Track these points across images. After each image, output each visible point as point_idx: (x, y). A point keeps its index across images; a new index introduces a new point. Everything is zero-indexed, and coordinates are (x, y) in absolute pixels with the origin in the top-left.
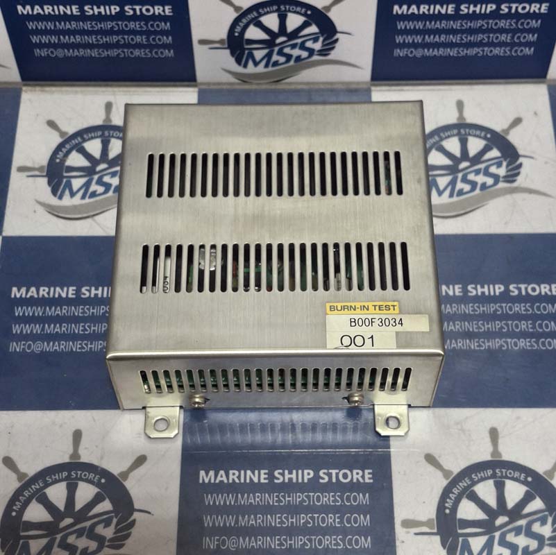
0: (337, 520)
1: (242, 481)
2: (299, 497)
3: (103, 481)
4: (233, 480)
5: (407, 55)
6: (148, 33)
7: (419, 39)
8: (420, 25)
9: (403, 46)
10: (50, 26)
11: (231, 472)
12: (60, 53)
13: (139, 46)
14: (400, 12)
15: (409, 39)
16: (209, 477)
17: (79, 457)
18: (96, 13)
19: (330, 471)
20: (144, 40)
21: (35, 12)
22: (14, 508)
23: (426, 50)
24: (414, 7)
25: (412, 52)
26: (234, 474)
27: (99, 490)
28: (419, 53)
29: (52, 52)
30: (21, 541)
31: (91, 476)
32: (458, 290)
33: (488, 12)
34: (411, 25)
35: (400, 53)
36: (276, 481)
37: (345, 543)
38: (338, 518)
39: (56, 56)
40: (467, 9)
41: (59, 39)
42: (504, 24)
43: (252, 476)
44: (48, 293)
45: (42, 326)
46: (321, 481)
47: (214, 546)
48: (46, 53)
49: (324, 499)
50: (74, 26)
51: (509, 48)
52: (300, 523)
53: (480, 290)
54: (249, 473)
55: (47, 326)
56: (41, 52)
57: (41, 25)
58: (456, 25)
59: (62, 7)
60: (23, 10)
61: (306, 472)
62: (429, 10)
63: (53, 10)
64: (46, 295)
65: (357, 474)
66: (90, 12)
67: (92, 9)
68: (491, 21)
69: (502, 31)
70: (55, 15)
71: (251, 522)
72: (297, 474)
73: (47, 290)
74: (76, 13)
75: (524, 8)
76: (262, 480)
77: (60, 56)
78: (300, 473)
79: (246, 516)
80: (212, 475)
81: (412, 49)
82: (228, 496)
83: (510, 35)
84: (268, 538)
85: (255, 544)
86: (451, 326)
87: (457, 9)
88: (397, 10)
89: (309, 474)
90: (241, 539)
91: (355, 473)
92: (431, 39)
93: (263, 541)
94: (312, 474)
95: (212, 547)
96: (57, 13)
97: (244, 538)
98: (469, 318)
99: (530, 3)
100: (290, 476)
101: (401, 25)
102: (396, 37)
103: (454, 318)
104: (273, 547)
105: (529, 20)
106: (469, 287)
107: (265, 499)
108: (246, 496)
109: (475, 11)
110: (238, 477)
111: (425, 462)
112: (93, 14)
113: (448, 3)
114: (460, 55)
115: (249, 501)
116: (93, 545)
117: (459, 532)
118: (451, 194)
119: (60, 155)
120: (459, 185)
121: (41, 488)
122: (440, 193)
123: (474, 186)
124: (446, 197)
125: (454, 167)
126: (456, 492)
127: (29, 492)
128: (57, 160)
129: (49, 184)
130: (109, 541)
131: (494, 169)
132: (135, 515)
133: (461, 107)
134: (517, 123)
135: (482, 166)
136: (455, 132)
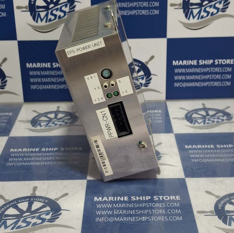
0: (164, 212)
1: (115, 200)
2: (144, 204)
3: (46, 201)
4: (111, 200)
5: (179, 86)
7: (183, 78)
9: (178, 81)
11: (110, 198)
12: (41, 87)
15: (180, 78)
16: (99, 199)
17: (36, 194)
19: (159, 197)
21: (33, 67)
22: (1, 210)
23: (187, 83)
24: (181, 61)
25: (181, 85)
26: (111, 198)
27: (44, 204)
28: (185, 85)
29: (38, 87)
30: (3, 221)
31: (41, 200)
32: (212, 146)
33: (210, 64)
34: (180, 71)
35: (177, 85)
36: (132, 200)
37: (168, 219)
38: (164, 211)
39: (39, 89)
40: (201, 62)
41: (41, 80)
42: (217, 70)
43: (120, 198)
44: (27, 150)
45: (22, 158)
46: (154, 199)
47: (101, 221)
48: (35, 87)
49: (157, 205)
50: (48, 73)
51: (220, 82)
52: (145, 213)
53: (222, 146)
54: (119, 198)
55: (25, 158)
56: (33, 87)
57: (35, 73)
58: (198, 70)
59: (44, 64)
60: (28, 65)
61: (147, 197)
62: (187, 63)
63: (41, 65)
64: (26, 151)
65: (173, 197)
66: (55, 66)
67: (56, 64)
68: (212, 68)
69: (216, 73)
70: (41, 68)
71: (120, 213)
72: (143, 198)
73: (26, 149)
74: (49, 66)
75: (224, 62)
76: (125, 200)
77: (41, 89)
78: (144, 197)
79: (118, 211)
80: (100, 198)
81: (181, 83)
82: (108, 205)
83: (220, 75)
84: (129, 218)
85: (122, 220)
86: (211, 156)
87: (198, 63)
88: (175, 63)
89: (148, 198)
90: (115, 218)
91: (171, 197)
92: (188, 78)
93: (127, 218)
94: (150, 198)
95: (100, 221)
96: (42, 67)
97: (117, 218)
98: (219, 154)
99: (226, 59)
100: (139, 198)
101: (176, 71)
102: (175, 77)
103: (212, 153)
104: (132, 220)
105: (227, 68)
106: (217, 146)
107: (127, 206)
108: (117, 205)
109: (205, 64)
110: (113, 199)
111: (205, 193)
112: (56, 67)
113: (194, 60)
114: (201, 86)
115: (119, 206)
116: (39, 221)
117: (227, 214)
118: (204, 123)
119: (37, 118)
120: (207, 121)
121: (15, 204)
122: (199, 123)
123: (213, 122)
124: (202, 124)
125: (204, 117)
126: (223, 202)
127: (9, 205)
128: (36, 119)
129: (31, 124)
130: (47, 220)
131: (221, 118)
132: (61, 211)
133: (203, 104)
134: (228, 107)
135: (216, 117)
136: (203, 110)
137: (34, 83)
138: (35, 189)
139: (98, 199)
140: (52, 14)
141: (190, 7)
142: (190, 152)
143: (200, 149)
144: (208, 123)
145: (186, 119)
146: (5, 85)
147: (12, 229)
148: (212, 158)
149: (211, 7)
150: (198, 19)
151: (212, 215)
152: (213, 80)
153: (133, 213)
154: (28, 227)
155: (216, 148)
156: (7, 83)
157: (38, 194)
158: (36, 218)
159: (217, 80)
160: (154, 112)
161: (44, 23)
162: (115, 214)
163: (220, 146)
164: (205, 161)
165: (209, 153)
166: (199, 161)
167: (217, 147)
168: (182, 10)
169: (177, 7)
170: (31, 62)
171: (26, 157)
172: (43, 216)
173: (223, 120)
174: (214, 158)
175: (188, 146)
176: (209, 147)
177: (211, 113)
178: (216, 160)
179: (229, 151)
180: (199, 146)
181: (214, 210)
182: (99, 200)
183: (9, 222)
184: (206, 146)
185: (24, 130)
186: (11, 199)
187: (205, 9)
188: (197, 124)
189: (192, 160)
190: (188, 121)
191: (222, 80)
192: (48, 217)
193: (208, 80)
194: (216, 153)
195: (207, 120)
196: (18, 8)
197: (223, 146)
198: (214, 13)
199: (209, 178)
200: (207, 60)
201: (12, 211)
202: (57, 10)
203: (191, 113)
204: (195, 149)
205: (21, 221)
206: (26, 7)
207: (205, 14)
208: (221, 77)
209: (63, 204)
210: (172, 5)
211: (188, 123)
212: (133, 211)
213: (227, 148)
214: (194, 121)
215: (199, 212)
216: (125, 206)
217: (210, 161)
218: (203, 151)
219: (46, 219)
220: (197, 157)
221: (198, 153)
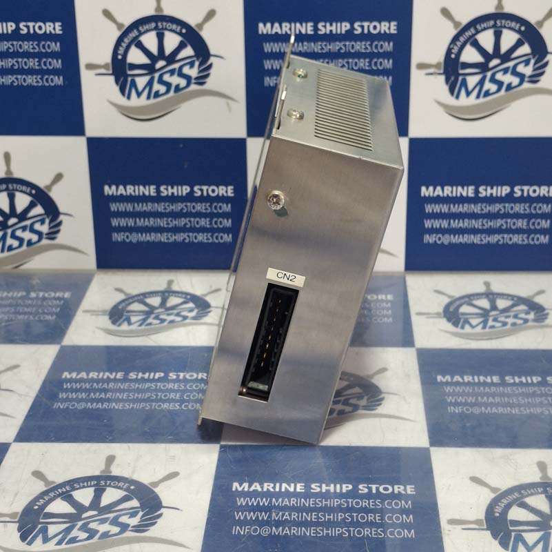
1: (277, 490)
2: (337, 502)
3: (132, 487)
4: (268, 489)
5: (435, 241)
6: (211, 216)
7: (445, 224)
8: (445, 208)
9: (432, 231)
10: (129, 207)
11: (266, 485)
12: (135, 238)
13: (203, 230)
14: (427, 195)
15: (437, 224)
16: (242, 487)
17: (111, 472)
18: (170, 194)
19: (370, 486)
20: (208, 223)
21: (119, 193)
22: (38, 503)
23: (452, 236)
24: (439, 188)
25: (440, 239)
26: (268, 486)
27: (127, 493)
28: (447, 239)
29: (127, 237)
30: (40, 526)
31: (121, 484)
32: (496, 379)
33: (503, 195)
34: (437, 208)
35: (429, 239)
36: (312, 491)
37: (385, 534)
38: (378, 516)
39: (131, 241)
40: (485, 191)
41: (135, 223)
42: (519, 208)
43: (288, 487)
44: (98, 376)
45: (87, 394)
46: (360, 492)
47: (244, 532)
48: (122, 237)
49: (364, 504)
50: (150, 208)
51: (526, 235)
52: (338, 519)
53: (517, 380)
54: (284, 485)
55: (92, 394)
56: (118, 237)
57: (122, 207)
58: (476, 208)
59: (141, 188)
60: (109, 190)
61: (344, 486)
62: (452, 192)
63: (134, 191)
64: (95, 377)
65: (399, 488)
66: (164, 193)
67: (167, 189)
68: (507, 205)
69: (517, 216)
70: (135, 196)
71: (285, 517)
72: (335, 486)
73: (96, 374)
74: (153, 193)
75: (535, 191)
76: (298, 490)
77: (134, 241)
78: (338, 486)
79: (280, 514)
80: (246, 485)
81: (440, 235)
82: (262, 500)
83: (526, 220)
84: (303, 528)
85: (288, 532)
86: (491, 400)
87: (477, 192)
88: (425, 191)
89: (347, 487)
90: (274, 528)
91: (396, 487)
92: (455, 224)
93: (298, 530)
94: (350, 487)
95: (242, 533)
96: (137, 193)
97: (277, 527)
98: (508, 396)
99: (540, 186)
100: (327, 488)
101: (429, 208)
102: (425, 221)
103: (493, 395)
104: (308, 534)
105: (540, 205)
106: (507, 378)
107: (300, 502)
108: (280, 500)
109: (492, 194)
110: (273, 488)
111: (469, 482)
112: (167, 196)
113: (468, 185)
114: (483, 243)
115: (284, 503)
116: (116, 529)
117: (511, 528)
118: (484, 327)
119: (123, 304)
120: (490, 323)
121: (67, 491)
122: (473, 327)
123: (505, 324)
124: (479, 329)
125: (485, 314)
126: (505, 501)
127: (55, 493)
128: (120, 307)
129: (110, 318)
130: (132, 527)
131: (523, 316)
132: (163, 510)
133: (487, 284)
134: (541, 292)
135: (512, 314)
136: (484, 296)
137: (119, 229)
138: (110, 460)
139: (240, 486)
140: (161, 81)
141: (461, 72)
142: (447, 391)
143: (469, 384)
144: (492, 327)
145: (445, 316)
146: (58, 232)
147: (59, 543)
148: (492, 405)
149: (506, 71)
150: (478, 97)
151: (479, 529)
152: (509, 231)
153: (311, 519)
154: (91, 541)
155: (503, 383)
156: (62, 228)
157: (116, 471)
158: (109, 522)
159: (519, 231)
160: (377, 299)
161: (143, 101)
162: (275, 519)
163: (513, 378)
164: (476, 411)
165: (488, 395)
166: (463, 411)
167: (508, 382)
168: (443, 78)
169: (432, 70)
170: (114, 184)
171: (95, 391)
172: (124, 519)
173: (526, 321)
174: (497, 405)
175: (444, 377)
176: (489, 380)
177: (502, 304)
178: (501, 410)
179: (531, 389)
180: (467, 378)
181: (483, 518)
182: (244, 488)
183: (52, 530)
184: (482, 378)
185: (94, 332)
186: (59, 480)
187: (493, 75)
188: (468, 329)
189: (449, 408)
190: (449, 320)
191: (528, 232)
192: (135, 521)
193: (499, 231)
194: (502, 395)
195: (491, 319)
196: (90, 67)
197: (521, 380)
198: (513, 85)
199: (481, 450)
200: (497, 186)
201: (59, 506)
202: (172, 72)
203: (458, 303)
204: (458, 384)
205: (78, 527)
206: (105, 66)
207: (494, 88)
208: (528, 224)
209: (165, 493)
210: (421, 66)
211: (449, 326)
212: (311, 515)
213: (527, 384)
214: (462, 320)
215: (452, 522)
216: (297, 504)
217: (487, 412)
218: (474, 389)
219: (129, 525)
220: (461, 401)
221: (463, 394)
